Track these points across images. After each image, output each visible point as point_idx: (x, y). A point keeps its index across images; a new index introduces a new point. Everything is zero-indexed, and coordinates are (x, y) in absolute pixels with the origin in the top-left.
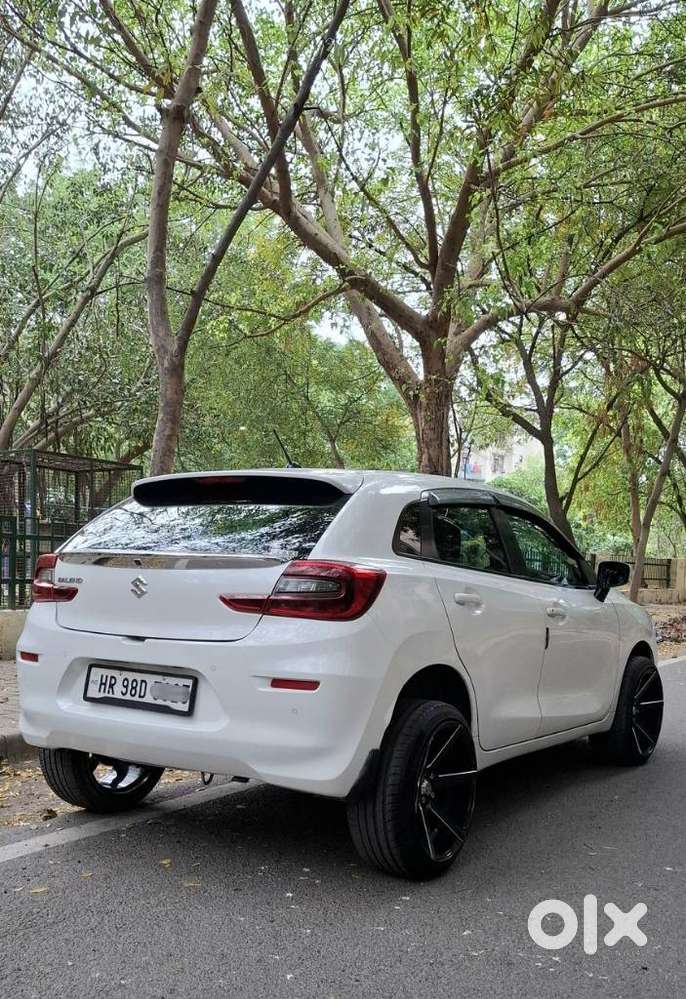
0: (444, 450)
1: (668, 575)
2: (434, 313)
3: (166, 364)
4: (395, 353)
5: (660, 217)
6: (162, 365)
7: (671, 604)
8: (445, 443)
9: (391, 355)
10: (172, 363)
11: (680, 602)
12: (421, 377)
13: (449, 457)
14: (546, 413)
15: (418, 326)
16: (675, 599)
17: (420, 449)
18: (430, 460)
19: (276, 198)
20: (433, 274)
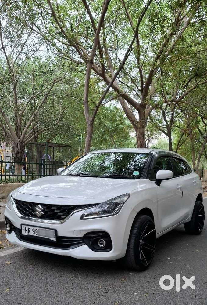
0: (144, 140)
1: (203, 174)
2: (142, 103)
3: (89, 123)
4: (131, 113)
5: (203, 77)
6: (88, 123)
7: (204, 182)
8: (144, 138)
9: (130, 114)
10: (91, 123)
11: (206, 182)
12: (138, 120)
13: (145, 141)
14: (169, 129)
15: (138, 106)
16: (204, 181)
17: (137, 139)
18: (140, 142)
19: (101, 72)
20: (142, 92)
